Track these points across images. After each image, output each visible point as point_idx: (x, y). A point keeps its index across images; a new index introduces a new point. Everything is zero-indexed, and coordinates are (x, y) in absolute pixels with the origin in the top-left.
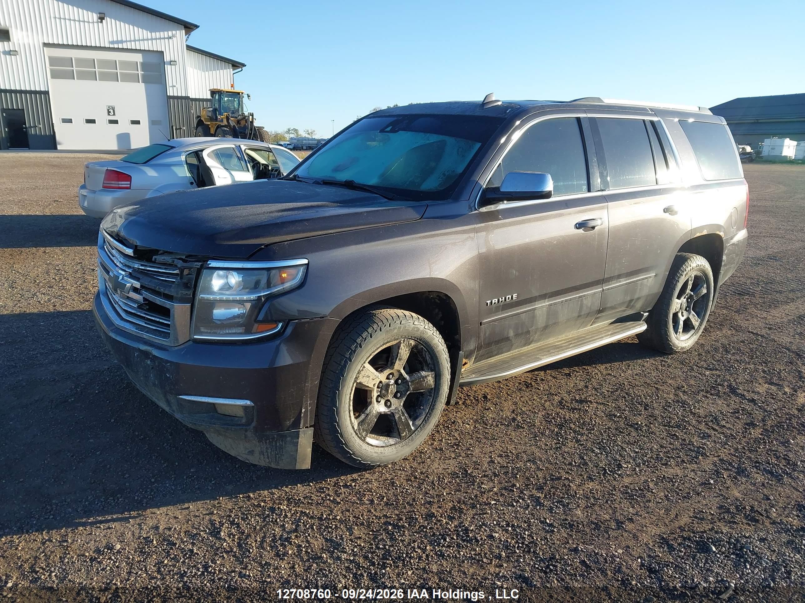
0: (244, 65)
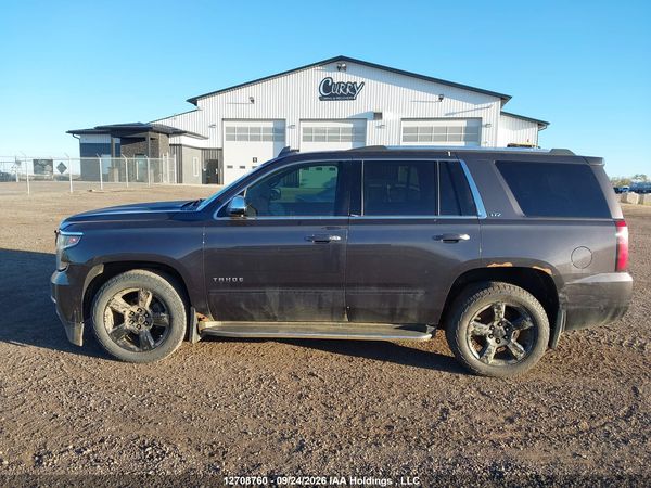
0: (548, 123)
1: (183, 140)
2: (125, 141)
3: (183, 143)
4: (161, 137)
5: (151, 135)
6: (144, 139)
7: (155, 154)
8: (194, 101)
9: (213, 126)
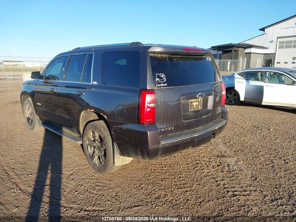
1: (253, 50)
2: (224, 52)
3: (252, 52)
4: (240, 50)
5: (234, 49)
6: (231, 51)
7: (236, 57)
8: (263, 29)
9: (272, 42)
